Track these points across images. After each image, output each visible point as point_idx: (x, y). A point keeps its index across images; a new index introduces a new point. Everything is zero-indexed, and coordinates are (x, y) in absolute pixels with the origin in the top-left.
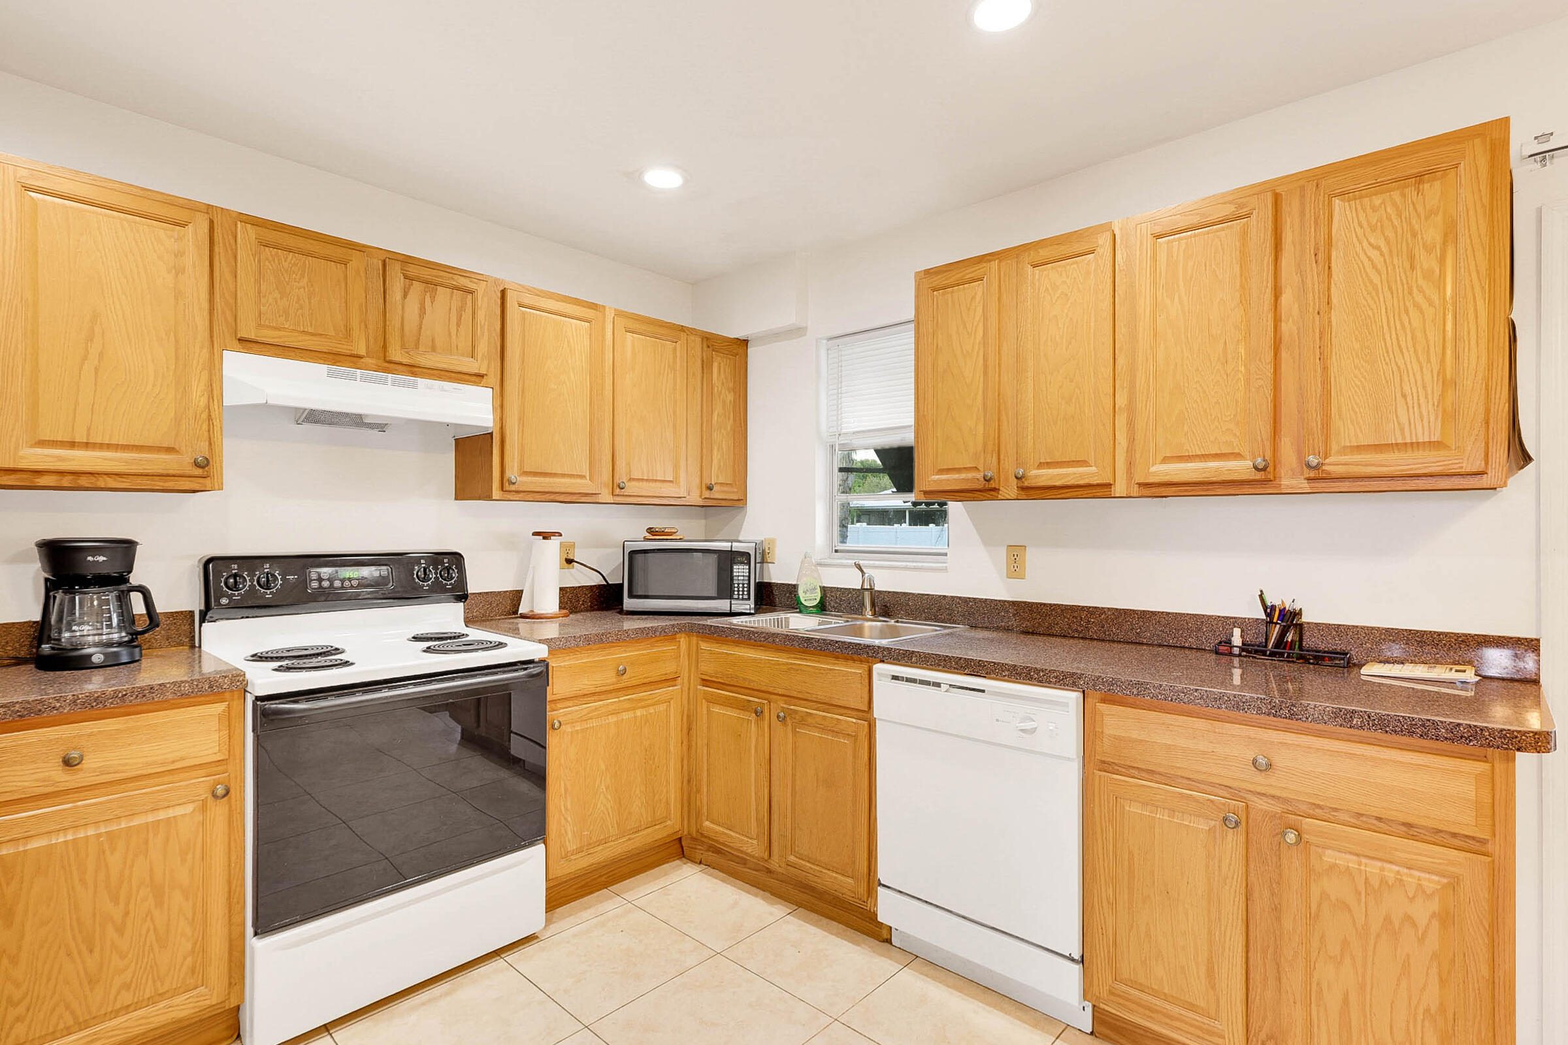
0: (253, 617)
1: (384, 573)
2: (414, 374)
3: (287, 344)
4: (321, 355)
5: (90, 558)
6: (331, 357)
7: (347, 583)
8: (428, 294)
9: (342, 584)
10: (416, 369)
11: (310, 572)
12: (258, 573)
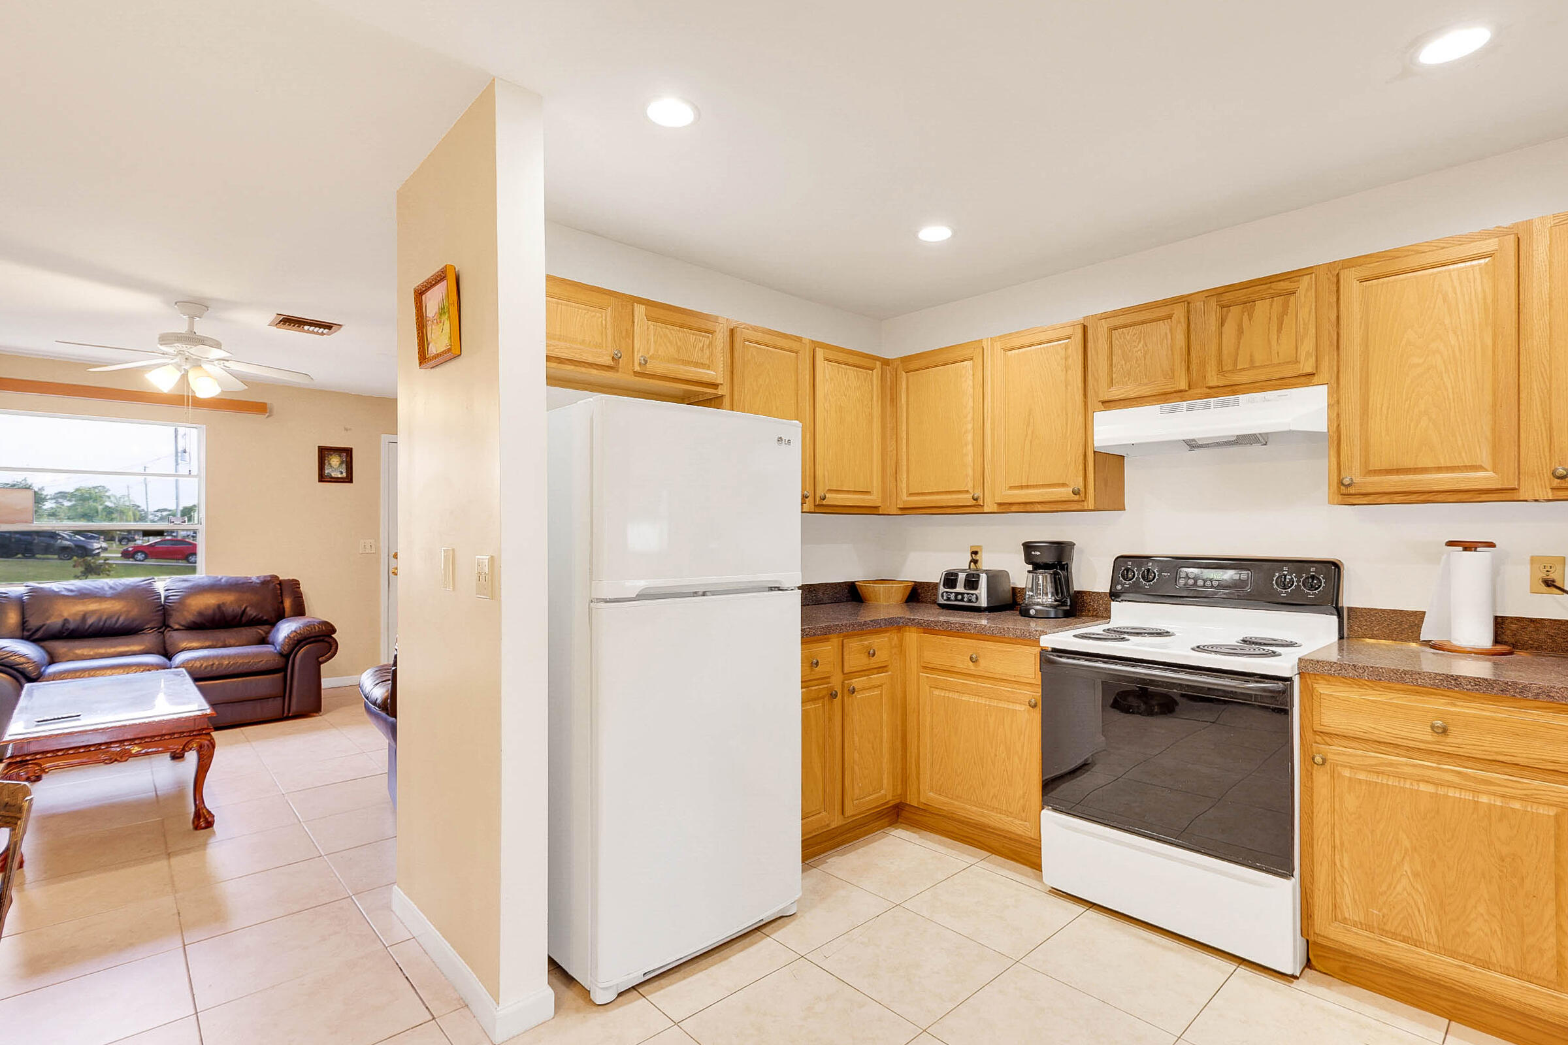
0: (1145, 602)
1: (1244, 577)
2: (1235, 393)
3: (1129, 396)
4: (1154, 398)
5: (1033, 553)
6: (1163, 397)
7: (1208, 583)
8: (1246, 314)
9: (1204, 583)
10: (1236, 387)
11: (1181, 571)
12: (1143, 569)
